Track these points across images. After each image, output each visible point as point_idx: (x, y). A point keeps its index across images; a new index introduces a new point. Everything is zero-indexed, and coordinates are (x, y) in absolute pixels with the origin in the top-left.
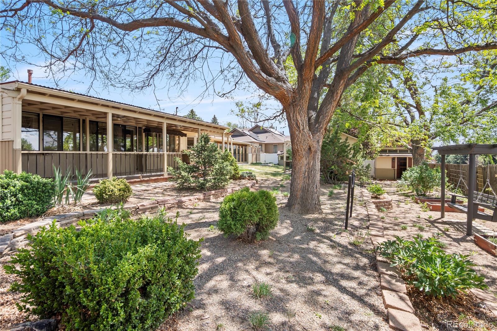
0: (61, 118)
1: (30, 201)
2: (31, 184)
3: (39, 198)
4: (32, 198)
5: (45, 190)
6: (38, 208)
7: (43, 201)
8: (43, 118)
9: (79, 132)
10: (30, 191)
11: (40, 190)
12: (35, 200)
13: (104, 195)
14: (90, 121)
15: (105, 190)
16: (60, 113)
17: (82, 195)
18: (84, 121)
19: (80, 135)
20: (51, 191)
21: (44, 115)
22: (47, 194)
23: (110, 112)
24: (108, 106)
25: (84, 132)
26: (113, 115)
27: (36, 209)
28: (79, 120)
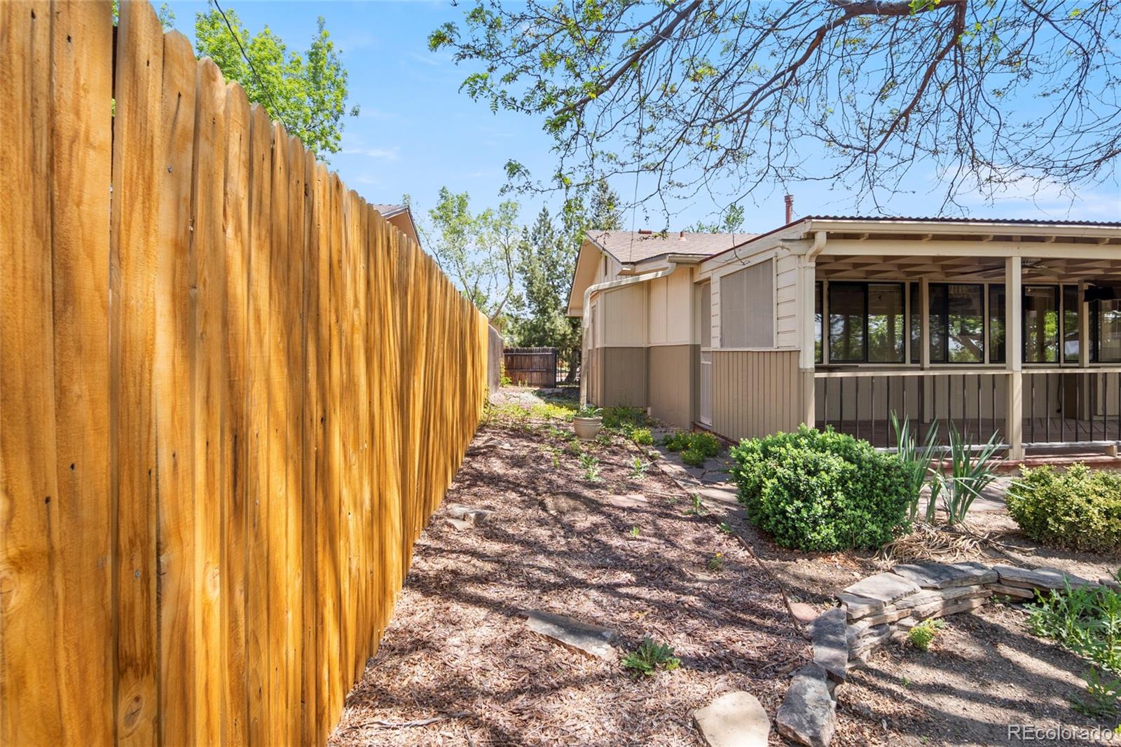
0: (863, 287)
1: (859, 512)
2: (860, 468)
3: (877, 505)
4: (862, 503)
5: (890, 486)
6: (875, 532)
7: (886, 515)
8: (829, 289)
9: (903, 312)
10: (859, 486)
11: (879, 484)
12: (867, 508)
13: (1050, 520)
14: (931, 285)
15: (1053, 506)
16: (863, 275)
17: (968, 504)
18: (915, 287)
19: (904, 318)
20: (902, 490)
21: (831, 283)
22: (895, 497)
23: (1015, 254)
24: (1008, 239)
25: (916, 310)
26: (1025, 262)
27: (871, 534)
28: (903, 284)
